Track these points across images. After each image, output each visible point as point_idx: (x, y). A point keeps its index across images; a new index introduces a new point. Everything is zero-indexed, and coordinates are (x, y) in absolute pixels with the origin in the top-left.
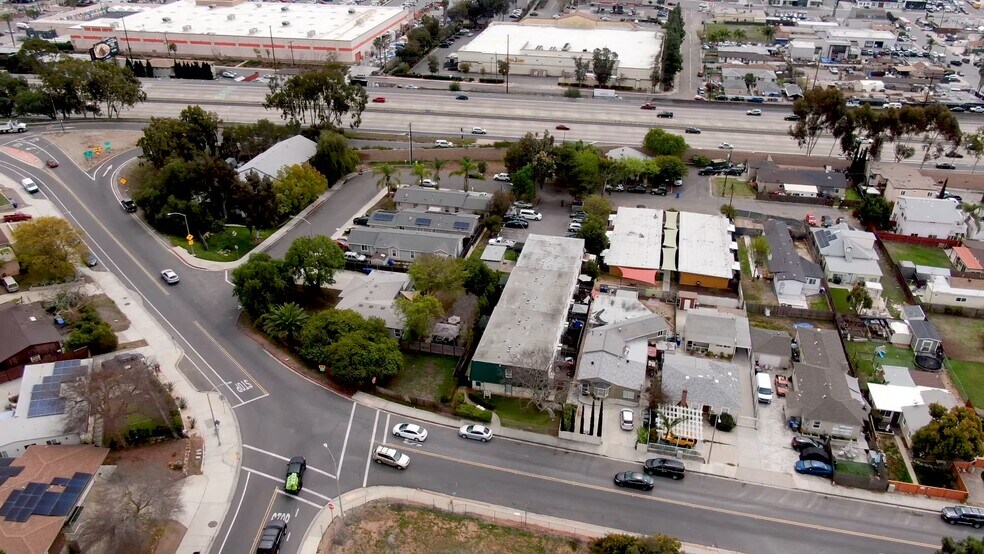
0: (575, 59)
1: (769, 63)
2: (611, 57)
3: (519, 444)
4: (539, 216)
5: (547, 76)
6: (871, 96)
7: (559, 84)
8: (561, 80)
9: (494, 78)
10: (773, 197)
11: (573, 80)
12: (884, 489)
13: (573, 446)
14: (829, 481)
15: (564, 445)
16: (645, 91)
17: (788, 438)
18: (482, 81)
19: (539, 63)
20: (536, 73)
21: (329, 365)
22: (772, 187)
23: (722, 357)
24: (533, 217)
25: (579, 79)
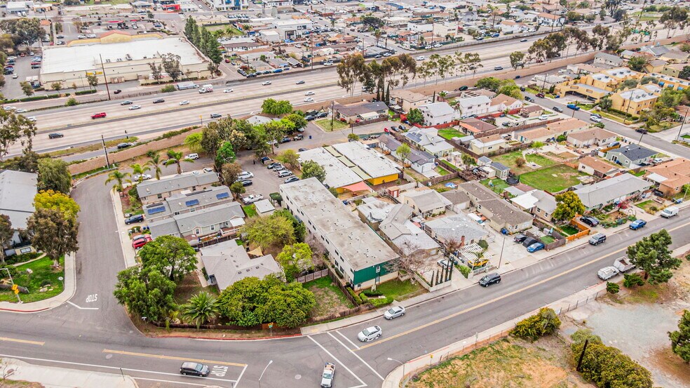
0: (149, 64)
1: (260, 47)
2: (175, 58)
3: (418, 306)
4: (252, 174)
5: (125, 81)
6: (334, 57)
7: (142, 85)
8: (142, 81)
9: (87, 89)
10: (358, 124)
11: (151, 80)
12: (564, 244)
13: (441, 293)
14: (544, 250)
15: (437, 294)
16: (206, 78)
17: (510, 240)
18: (77, 94)
19: (116, 72)
20: (116, 81)
21: (273, 321)
22: (354, 118)
23: (440, 214)
24: (249, 176)
25: (156, 78)
